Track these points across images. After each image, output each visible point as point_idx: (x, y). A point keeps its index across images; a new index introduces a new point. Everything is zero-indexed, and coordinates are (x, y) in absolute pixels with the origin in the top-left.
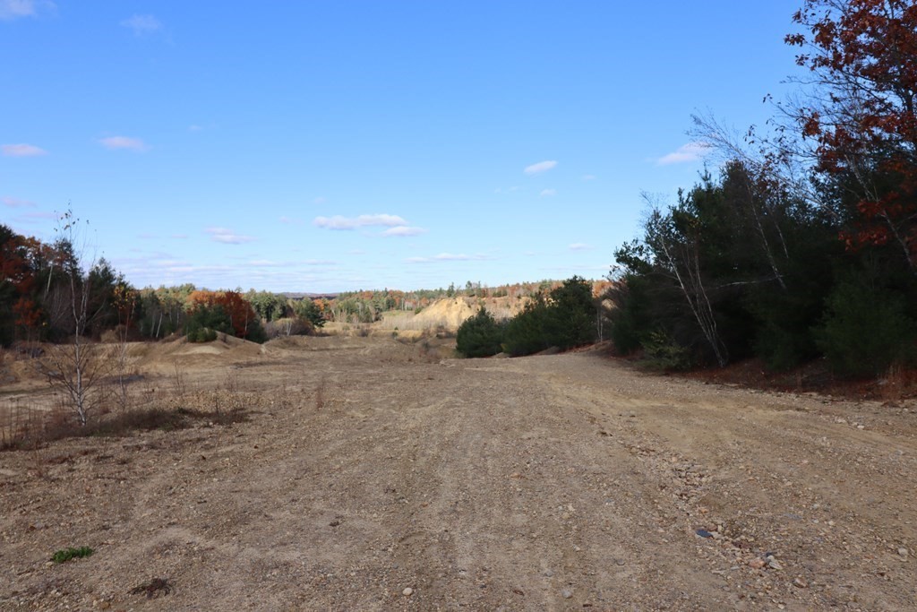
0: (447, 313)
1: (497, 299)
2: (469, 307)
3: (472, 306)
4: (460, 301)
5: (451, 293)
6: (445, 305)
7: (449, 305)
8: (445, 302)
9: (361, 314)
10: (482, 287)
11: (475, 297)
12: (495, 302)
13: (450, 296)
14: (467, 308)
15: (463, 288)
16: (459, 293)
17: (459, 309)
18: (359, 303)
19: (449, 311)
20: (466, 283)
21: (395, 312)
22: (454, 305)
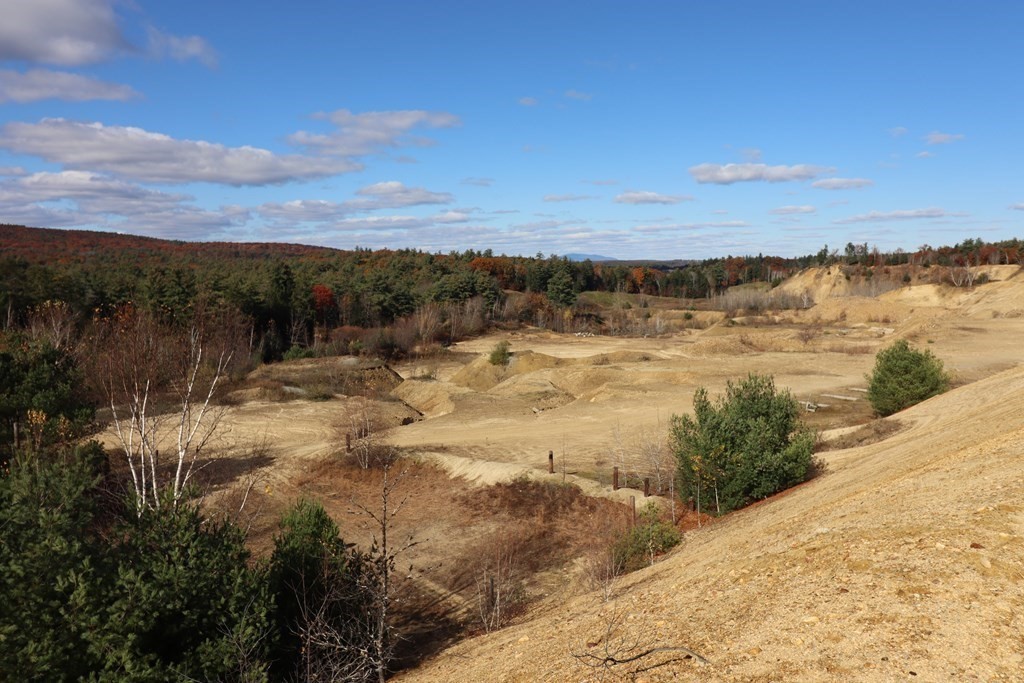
0: (814, 286)
1: (891, 267)
2: (848, 278)
3: (853, 278)
4: (835, 270)
5: (823, 260)
6: (813, 276)
7: (818, 276)
8: (812, 273)
9: (695, 287)
10: (870, 251)
11: (859, 265)
12: (887, 272)
13: (821, 263)
14: (843, 280)
15: (842, 252)
16: (835, 260)
17: (832, 282)
18: (692, 273)
19: (818, 285)
20: (845, 246)
21: (759, 284)
22: (825, 277)
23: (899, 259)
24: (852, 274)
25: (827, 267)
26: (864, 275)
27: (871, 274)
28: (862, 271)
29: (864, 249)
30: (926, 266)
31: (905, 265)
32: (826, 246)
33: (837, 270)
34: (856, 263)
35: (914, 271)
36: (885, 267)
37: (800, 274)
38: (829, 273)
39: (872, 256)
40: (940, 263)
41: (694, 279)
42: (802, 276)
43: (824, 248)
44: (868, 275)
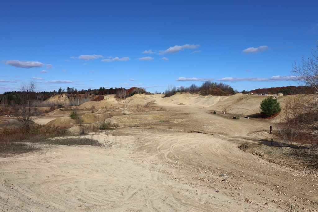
23: (83, 92)
24: (70, 97)
25: (62, 95)
26: (73, 97)
27: (76, 97)
28: (73, 96)
29: (73, 89)
30: (90, 94)
31: (85, 94)
32: (61, 88)
33: (65, 95)
34: (70, 93)
35: (88, 96)
36: (79, 95)
37: (53, 97)
38: (63, 96)
39: (75, 91)
40: (94, 94)
41: (15, 98)
42: (54, 97)
43: (60, 88)
44: (75, 97)
